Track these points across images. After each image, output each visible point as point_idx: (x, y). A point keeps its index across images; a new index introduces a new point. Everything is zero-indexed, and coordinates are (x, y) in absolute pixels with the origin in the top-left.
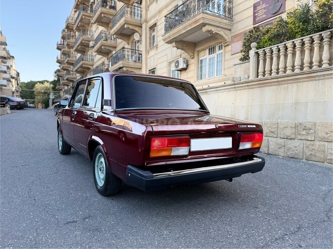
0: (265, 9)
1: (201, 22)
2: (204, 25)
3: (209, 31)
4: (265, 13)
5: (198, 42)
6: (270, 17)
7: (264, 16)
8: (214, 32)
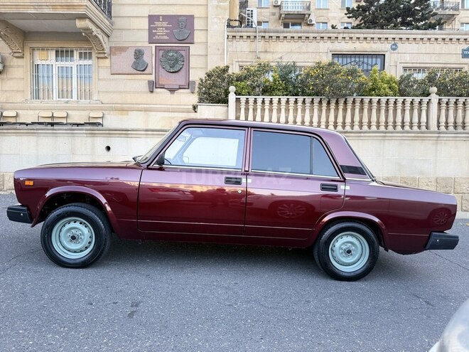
0: (166, 28)
1: (81, 11)
2: (83, 17)
3: (87, 29)
4: (167, 34)
5: (30, 32)
6: (174, 41)
7: (166, 38)
8: (94, 34)
